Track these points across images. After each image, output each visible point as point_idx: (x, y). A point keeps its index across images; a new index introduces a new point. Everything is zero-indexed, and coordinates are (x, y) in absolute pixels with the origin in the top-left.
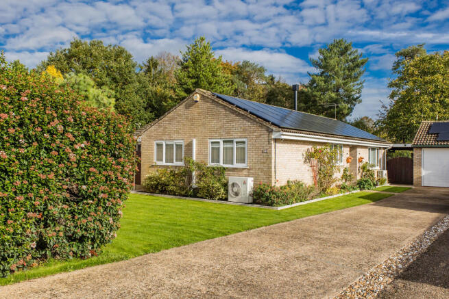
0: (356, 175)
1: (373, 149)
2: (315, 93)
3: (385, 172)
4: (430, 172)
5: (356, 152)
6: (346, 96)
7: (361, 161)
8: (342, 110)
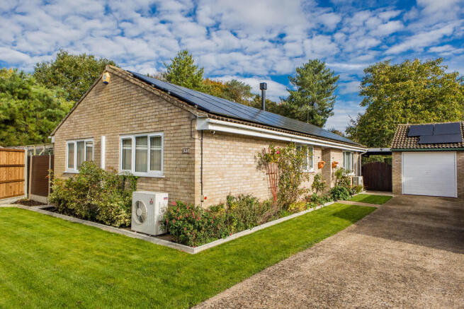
0: (329, 183)
1: (348, 153)
2: (293, 106)
3: (361, 178)
4: (411, 178)
5: (330, 156)
6: (320, 109)
7: (335, 167)
8: (316, 121)
